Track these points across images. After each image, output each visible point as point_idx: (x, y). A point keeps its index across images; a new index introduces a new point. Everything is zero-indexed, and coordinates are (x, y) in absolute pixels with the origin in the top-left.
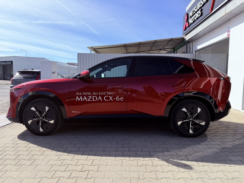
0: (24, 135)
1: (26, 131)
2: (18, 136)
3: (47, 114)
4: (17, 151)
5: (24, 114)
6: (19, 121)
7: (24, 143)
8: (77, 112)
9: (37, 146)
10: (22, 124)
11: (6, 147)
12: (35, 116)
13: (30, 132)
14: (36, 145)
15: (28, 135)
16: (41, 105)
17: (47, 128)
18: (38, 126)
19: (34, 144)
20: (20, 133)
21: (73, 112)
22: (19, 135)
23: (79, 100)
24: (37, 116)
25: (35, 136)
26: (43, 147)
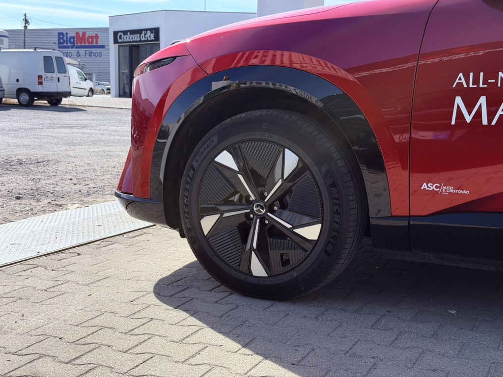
0: (180, 283)
1: (190, 266)
2: (157, 284)
3: (289, 191)
4: (146, 356)
5: (188, 183)
6: (164, 218)
7: (177, 320)
8: (451, 190)
9: (235, 346)
10: (176, 233)
11: (102, 328)
12: (234, 194)
13: (209, 276)
14: (234, 340)
15: (199, 288)
16: (261, 140)
17: (285, 263)
18: (244, 249)
19: (223, 333)
20: (167, 273)
21: (424, 186)
22: (161, 280)
23: (468, 119)
24: (241, 197)
25: (226, 294)
26: (266, 358)
